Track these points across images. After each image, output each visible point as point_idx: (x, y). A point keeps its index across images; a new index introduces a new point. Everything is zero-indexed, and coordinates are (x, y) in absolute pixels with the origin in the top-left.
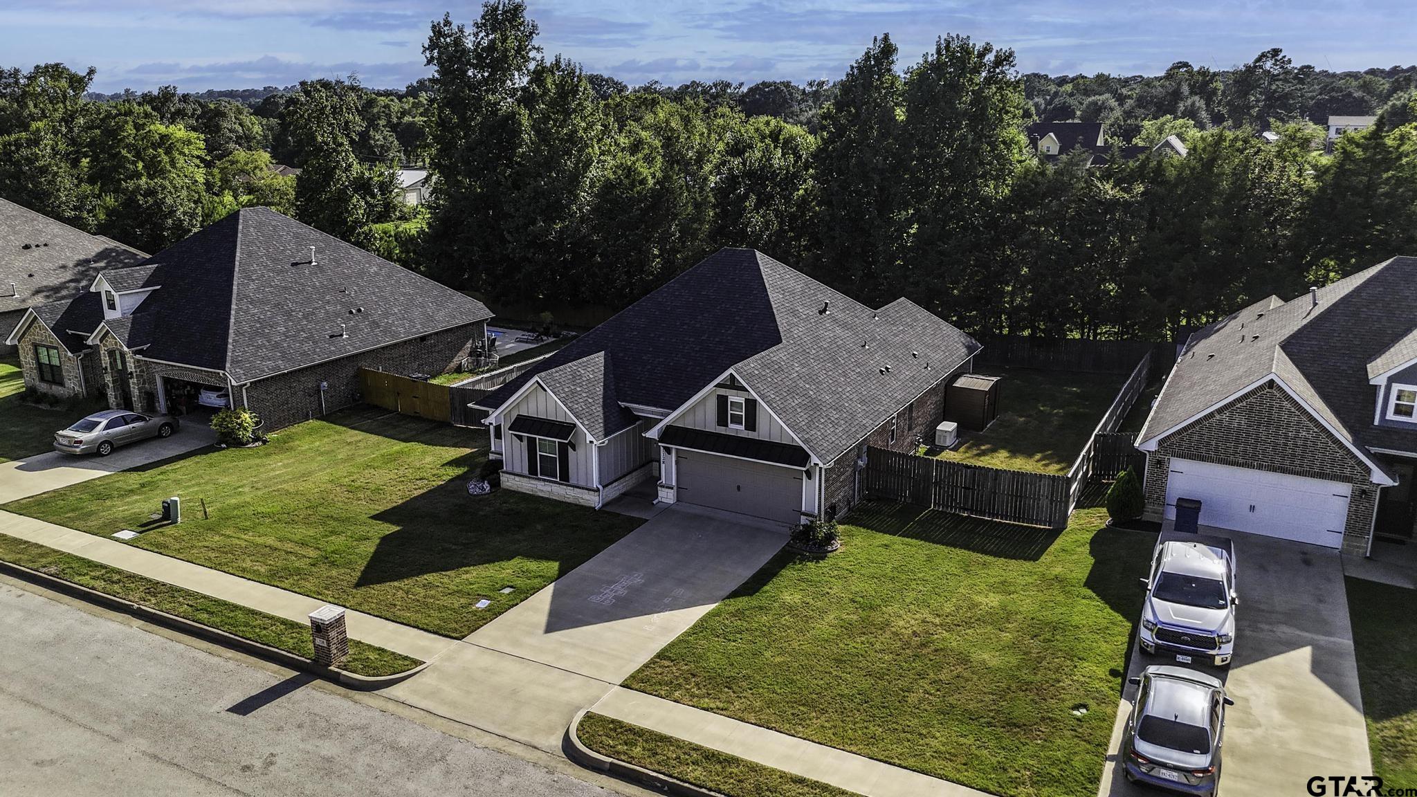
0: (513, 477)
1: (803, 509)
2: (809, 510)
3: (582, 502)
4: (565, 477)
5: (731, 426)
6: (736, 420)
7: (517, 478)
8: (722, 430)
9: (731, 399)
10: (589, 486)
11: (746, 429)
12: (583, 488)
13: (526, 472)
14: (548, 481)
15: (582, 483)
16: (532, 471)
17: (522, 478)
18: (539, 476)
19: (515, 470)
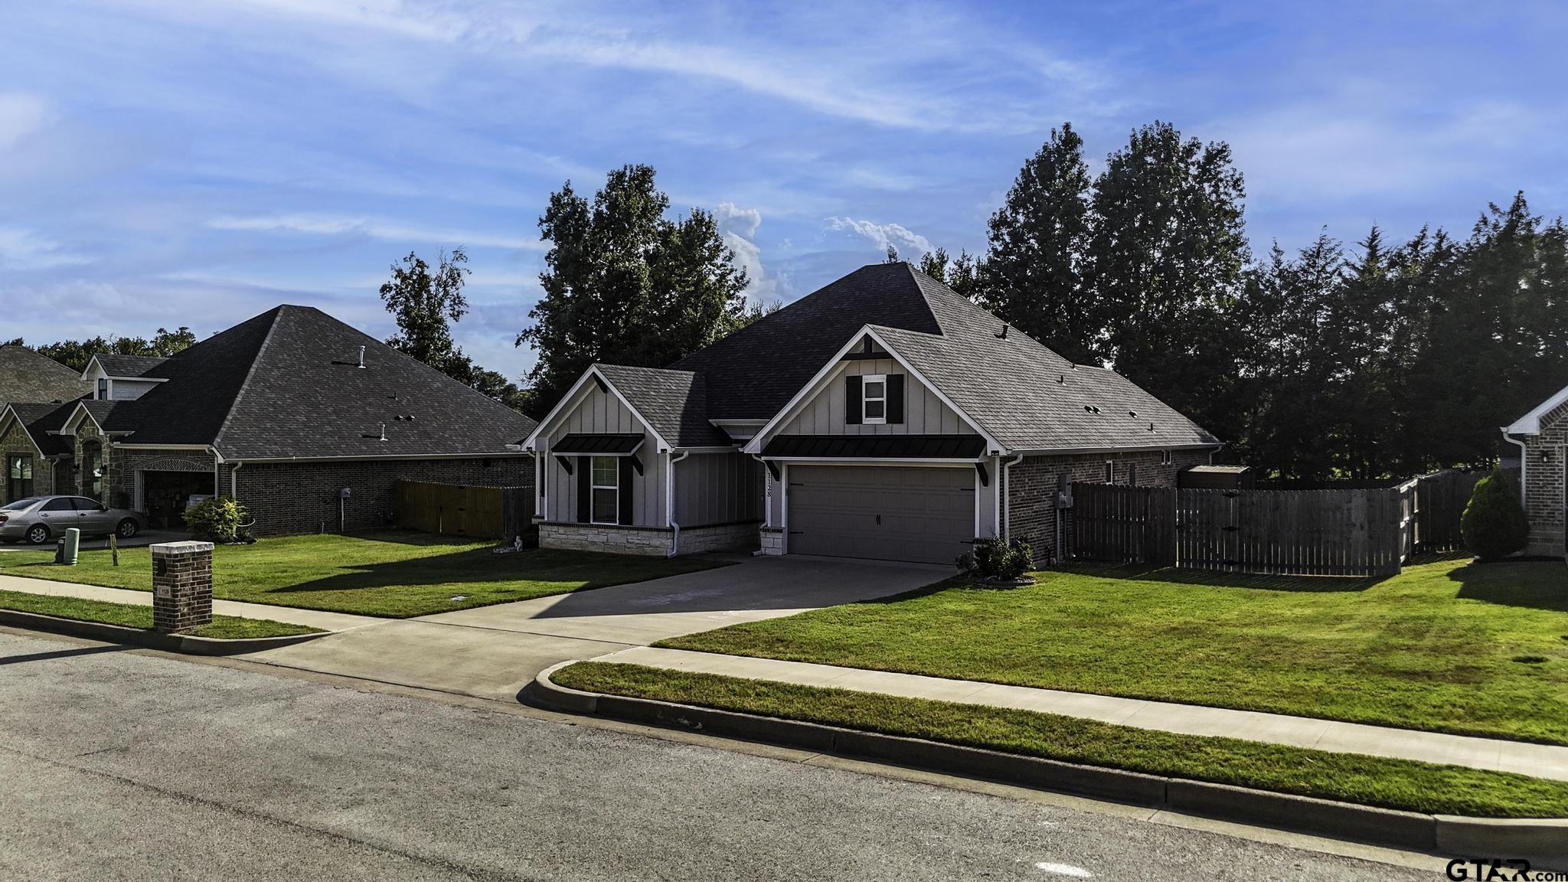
1: (977, 536)
2: (986, 533)
4: (627, 519)
5: (866, 421)
6: (874, 410)
7: (561, 530)
8: (852, 430)
9: (867, 379)
10: (660, 526)
11: (889, 422)
12: (651, 530)
13: (574, 520)
14: (603, 527)
15: (650, 524)
16: (583, 517)
17: (567, 529)
18: (591, 522)
19: (561, 520)
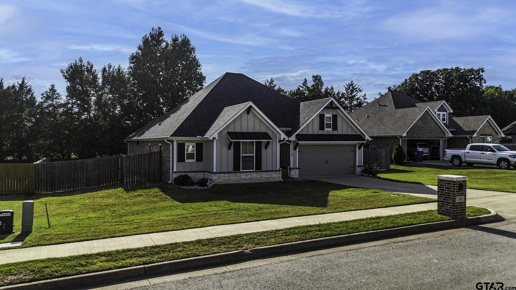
0: (223, 175)
1: (357, 165)
2: (360, 164)
3: (271, 180)
4: (259, 168)
5: (326, 129)
6: (328, 126)
7: (226, 175)
8: (321, 132)
9: (326, 115)
11: (333, 130)
12: (273, 171)
13: (231, 169)
14: (249, 172)
15: (270, 169)
16: (236, 168)
18: (241, 171)
19: (223, 171)
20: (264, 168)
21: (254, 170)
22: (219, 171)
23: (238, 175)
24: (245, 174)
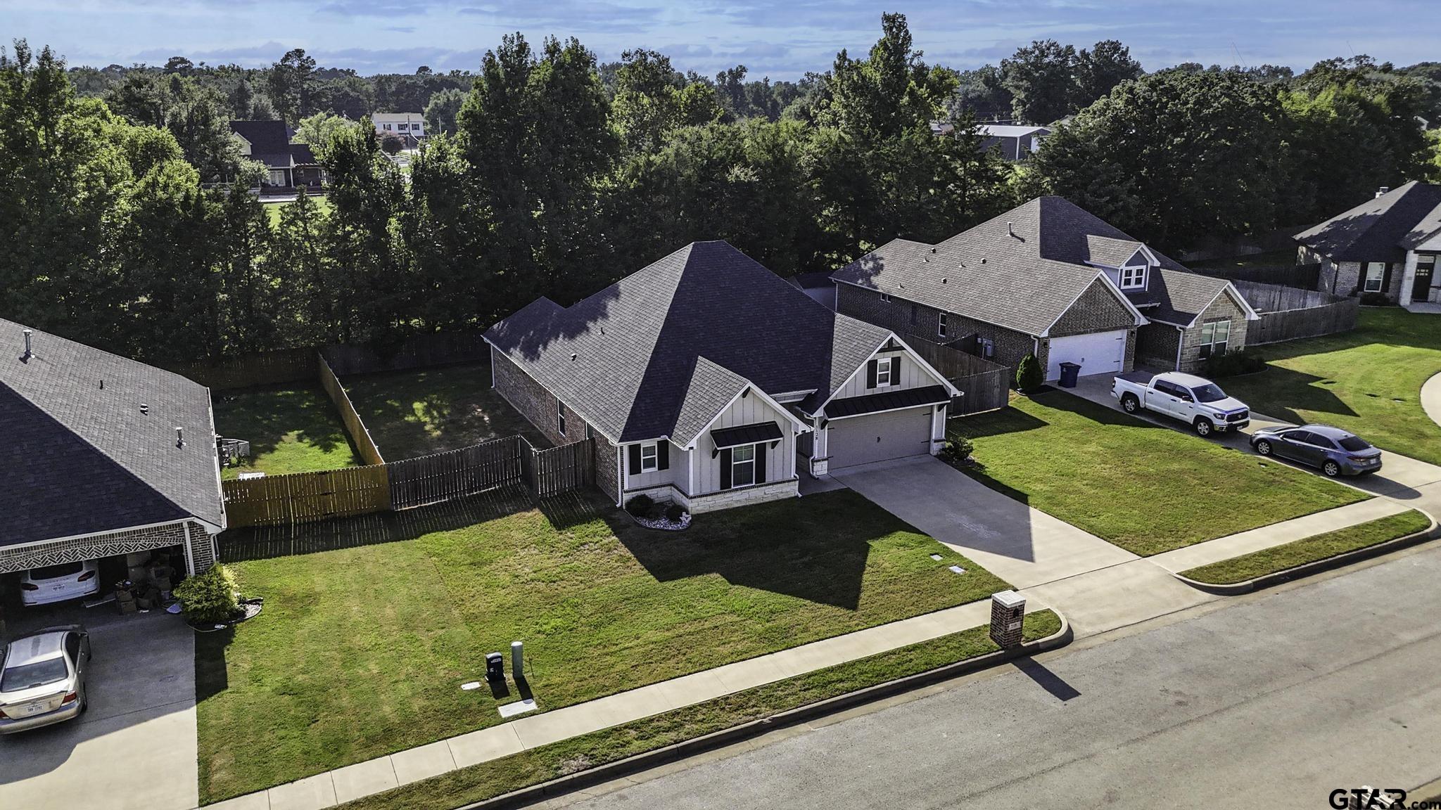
0: (704, 498)
1: (934, 437)
2: (938, 437)
3: (782, 496)
4: (761, 479)
6: (883, 379)
7: (709, 498)
8: (869, 392)
9: (880, 362)
10: (786, 478)
11: (891, 384)
13: (717, 488)
14: (745, 488)
15: (779, 478)
16: (725, 485)
17: (714, 496)
18: (732, 487)
19: (704, 492)
20: (769, 479)
21: (754, 484)
22: (698, 493)
23: (728, 495)
24: (739, 493)
